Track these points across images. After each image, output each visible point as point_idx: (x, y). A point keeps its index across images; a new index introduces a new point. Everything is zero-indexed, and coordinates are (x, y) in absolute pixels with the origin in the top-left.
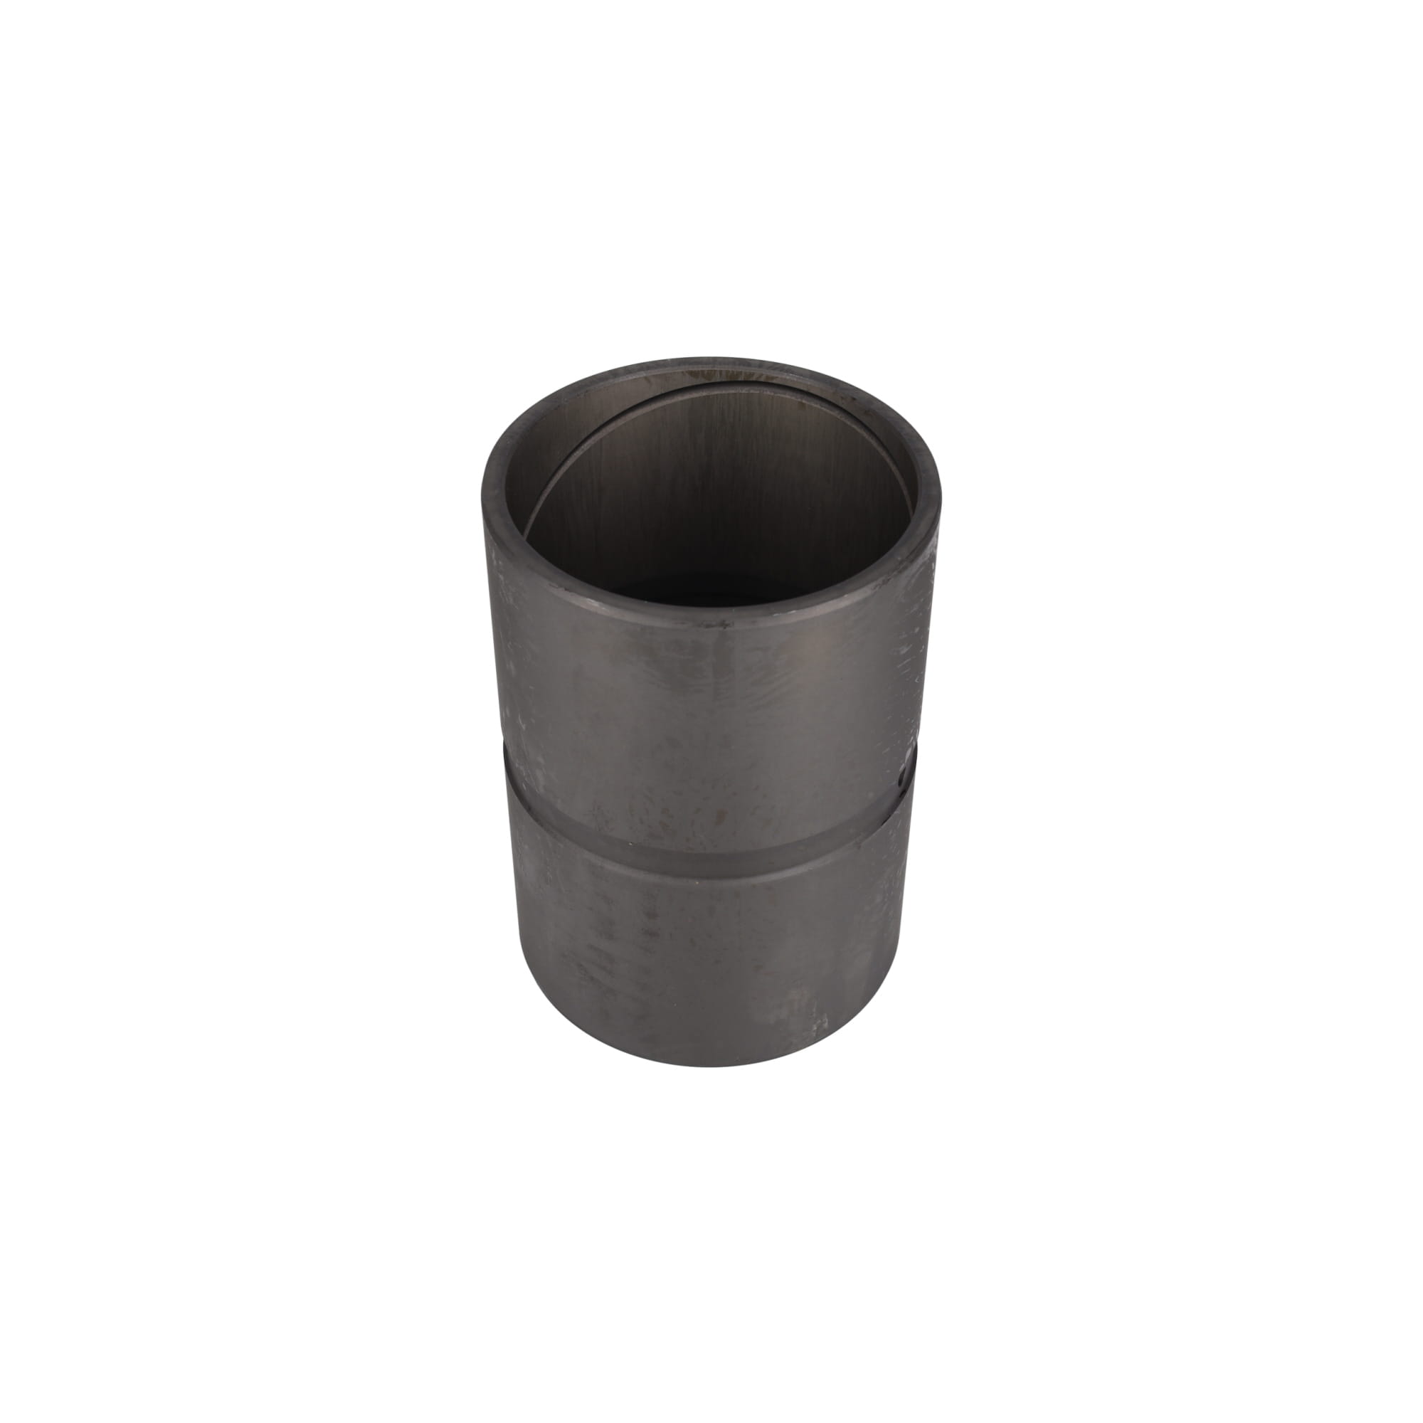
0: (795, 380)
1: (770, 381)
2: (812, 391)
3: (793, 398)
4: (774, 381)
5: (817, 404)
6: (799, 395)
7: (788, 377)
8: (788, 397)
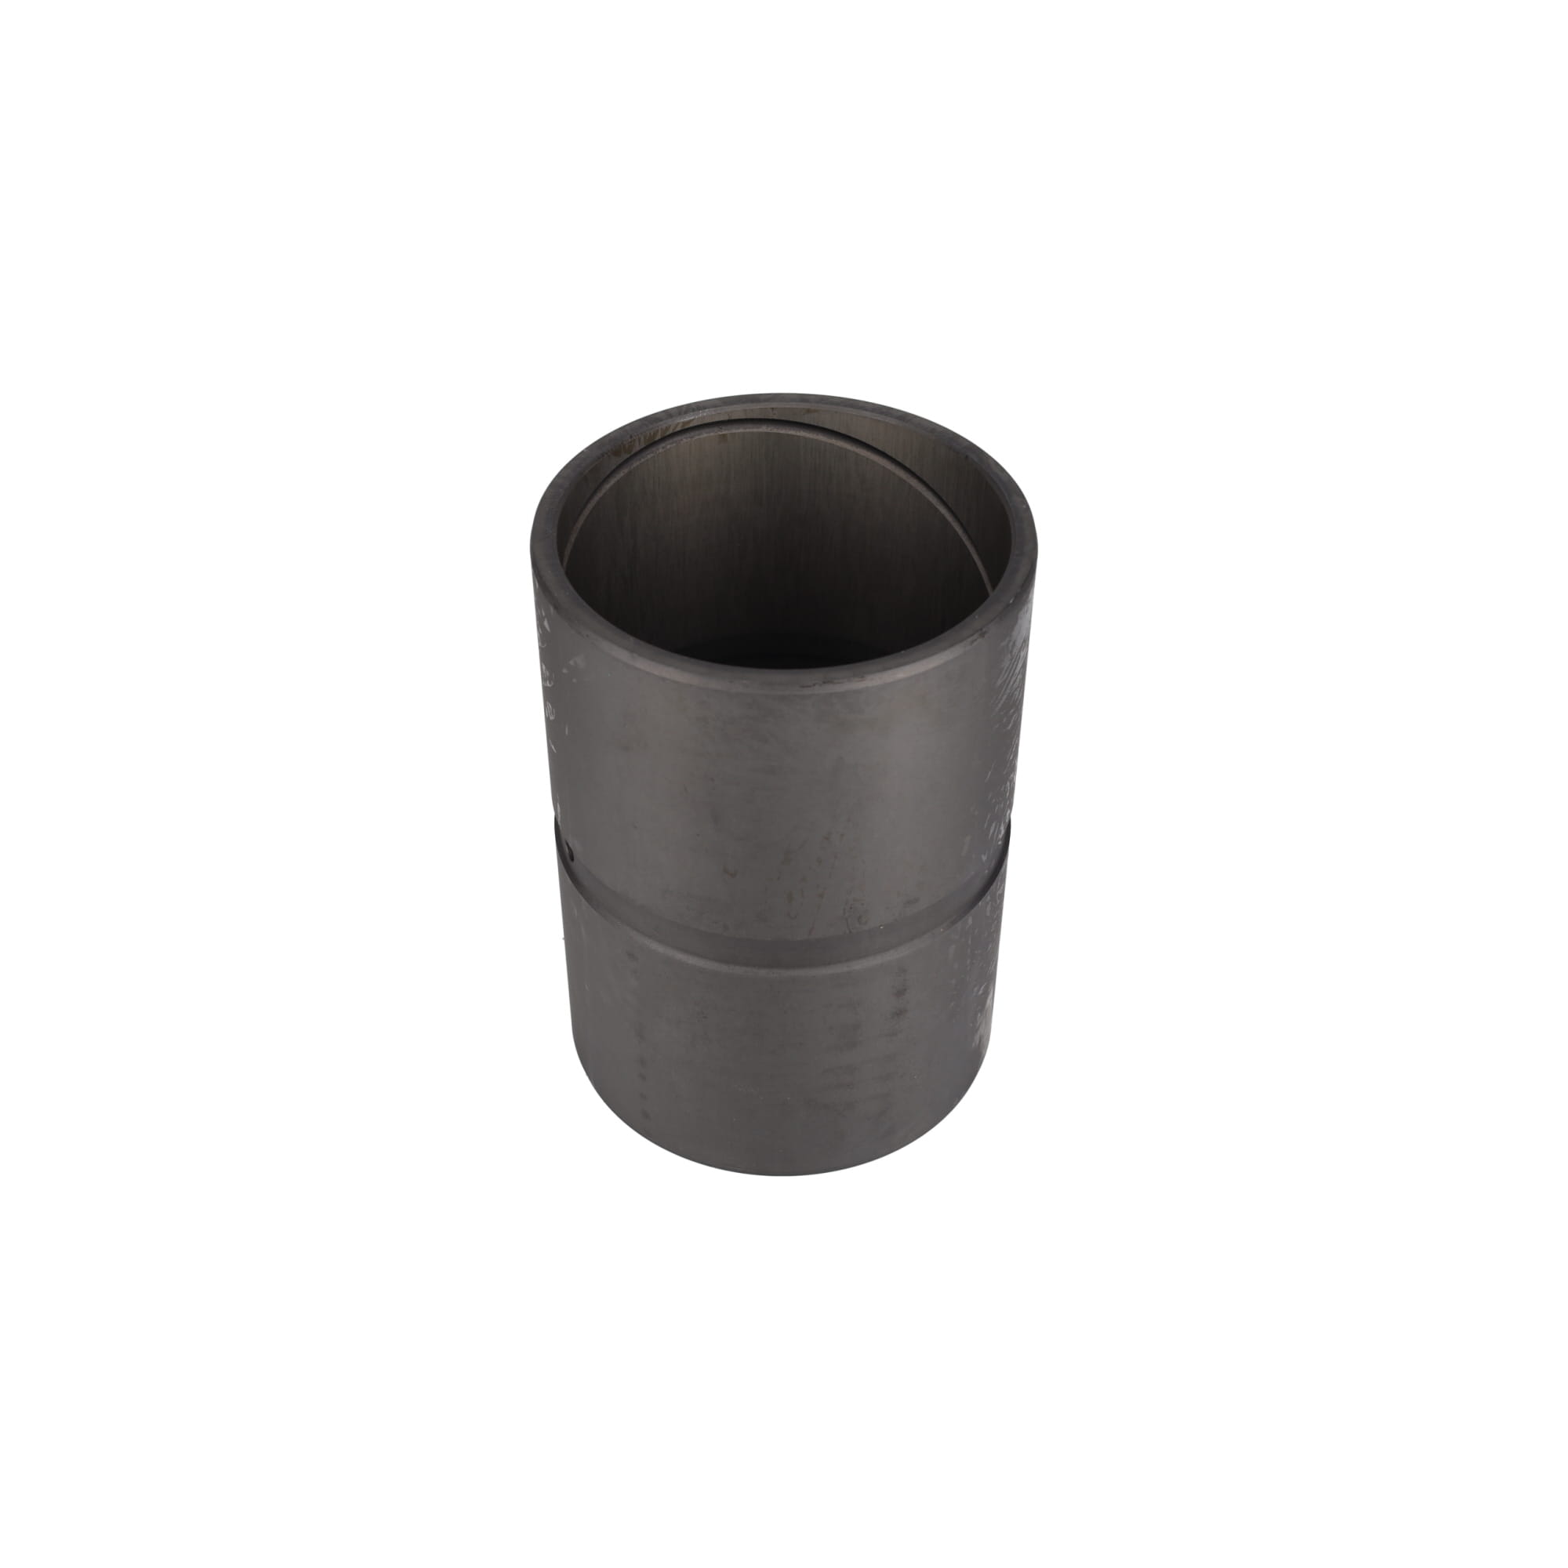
0: (713, 413)
1: (686, 427)
2: (733, 418)
3: (712, 434)
4: (691, 425)
5: (739, 428)
6: (716, 429)
7: (705, 414)
8: (705, 435)
